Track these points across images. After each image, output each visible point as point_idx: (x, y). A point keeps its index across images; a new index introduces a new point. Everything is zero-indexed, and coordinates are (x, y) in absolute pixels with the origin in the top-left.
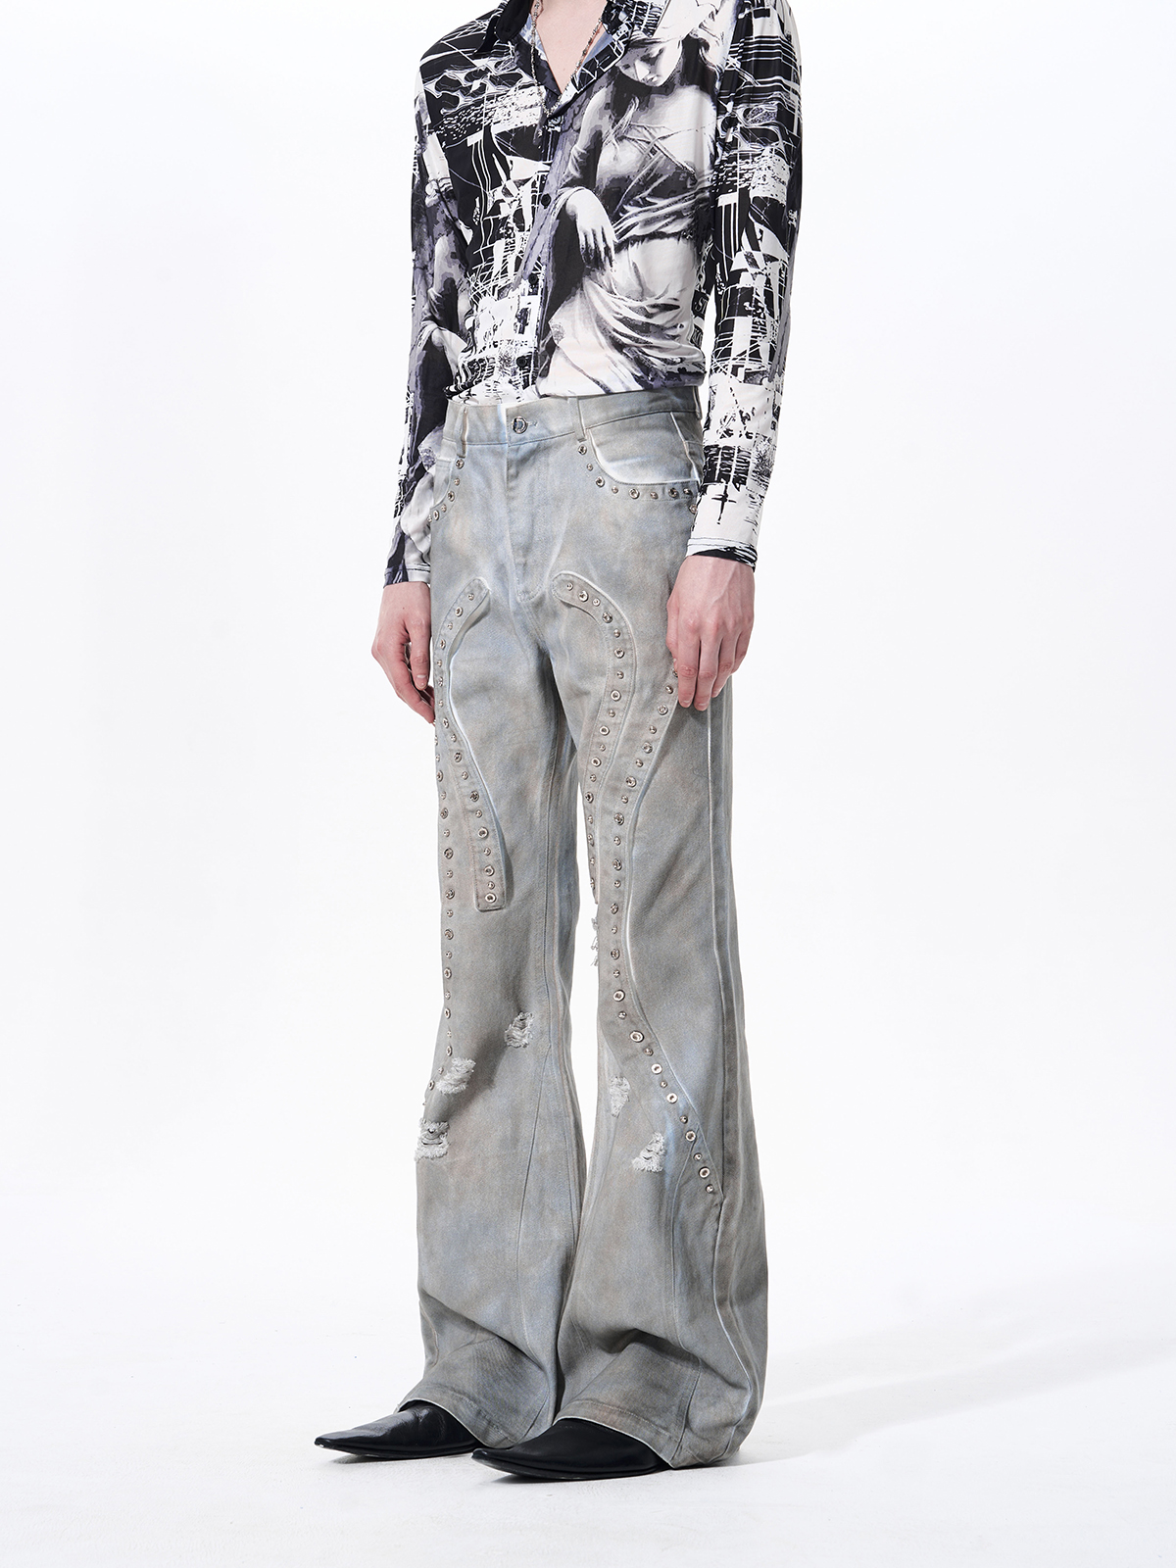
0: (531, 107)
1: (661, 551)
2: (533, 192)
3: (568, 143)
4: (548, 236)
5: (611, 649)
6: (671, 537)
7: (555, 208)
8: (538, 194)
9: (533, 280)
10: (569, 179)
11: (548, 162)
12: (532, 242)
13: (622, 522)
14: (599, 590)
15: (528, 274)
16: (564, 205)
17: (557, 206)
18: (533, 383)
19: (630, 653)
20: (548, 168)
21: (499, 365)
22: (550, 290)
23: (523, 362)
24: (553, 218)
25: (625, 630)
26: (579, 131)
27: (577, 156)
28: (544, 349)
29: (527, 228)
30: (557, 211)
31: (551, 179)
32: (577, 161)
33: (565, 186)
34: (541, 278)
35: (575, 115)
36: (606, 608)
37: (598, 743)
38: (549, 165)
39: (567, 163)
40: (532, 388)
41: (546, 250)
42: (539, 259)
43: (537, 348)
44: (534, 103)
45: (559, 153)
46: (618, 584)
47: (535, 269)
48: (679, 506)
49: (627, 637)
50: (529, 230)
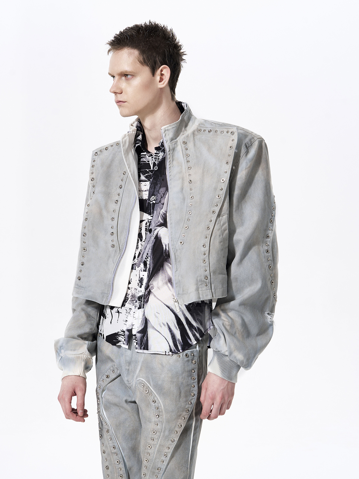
0: (145, 191)
1: (178, 378)
2: (146, 226)
3: (159, 208)
4: (151, 245)
5: (154, 414)
6: (183, 373)
7: (153, 234)
8: (148, 228)
9: (145, 264)
10: (159, 223)
11: (151, 215)
12: (145, 247)
13: (164, 364)
14: (152, 390)
15: (143, 260)
16: (157, 234)
17: (155, 234)
18: (143, 308)
19: (161, 417)
20: (151, 218)
21: (130, 297)
22: (151, 270)
23: (140, 298)
24: (153, 238)
25: (160, 407)
26: (163, 204)
27: (162, 214)
28: (147, 293)
29: (143, 240)
30: (154, 236)
31: (153, 223)
32: (162, 216)
33: (157, 226)
34: (148, 263)
35: (162, 197)
36: (154, 397)
37: (147, 452)
38: (152, 216)
39: (159, 216)
40: (142, 310)
41: (150, 250)
42: (147, 254)
43: (145, 293)
44: (146, 190)
45: (155, 212)
46: (160, 389)
47: (146, 259)
48: (188, 361)
49: (160, 410)
50: (144, 242)
